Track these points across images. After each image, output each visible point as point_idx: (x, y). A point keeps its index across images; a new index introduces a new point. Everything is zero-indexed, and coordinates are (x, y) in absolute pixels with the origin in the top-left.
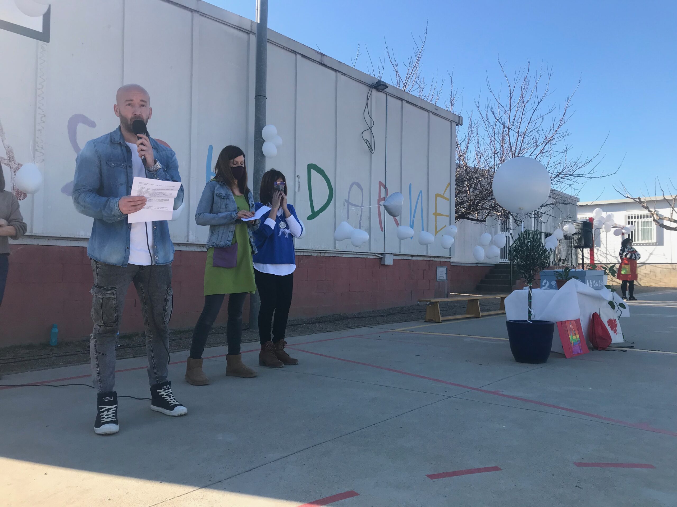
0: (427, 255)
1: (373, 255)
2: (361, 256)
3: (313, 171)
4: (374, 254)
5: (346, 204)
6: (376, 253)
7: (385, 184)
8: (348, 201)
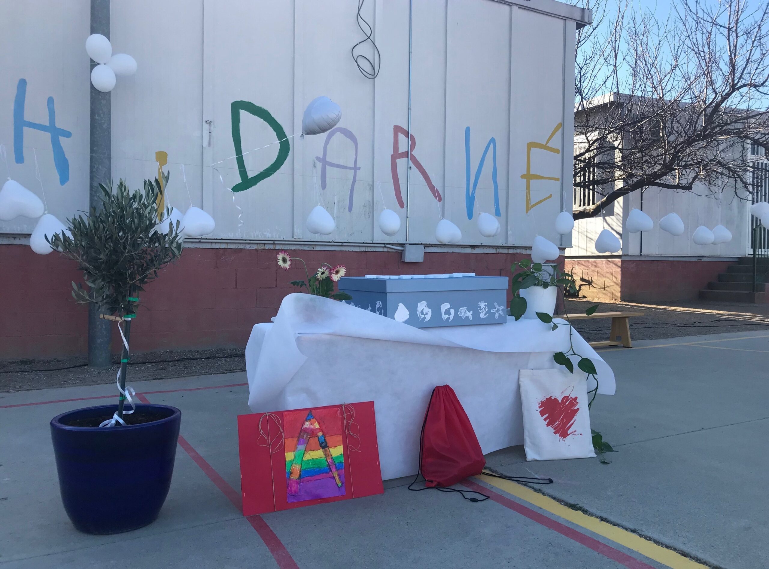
0: (506, 245)
1: (383, 247)
2: (357, 249)
3: (243, 114)
4: (383, 245)
5: (319, 165)
6: (387, 244)
7: (408, 130)
8: (323, 161)
